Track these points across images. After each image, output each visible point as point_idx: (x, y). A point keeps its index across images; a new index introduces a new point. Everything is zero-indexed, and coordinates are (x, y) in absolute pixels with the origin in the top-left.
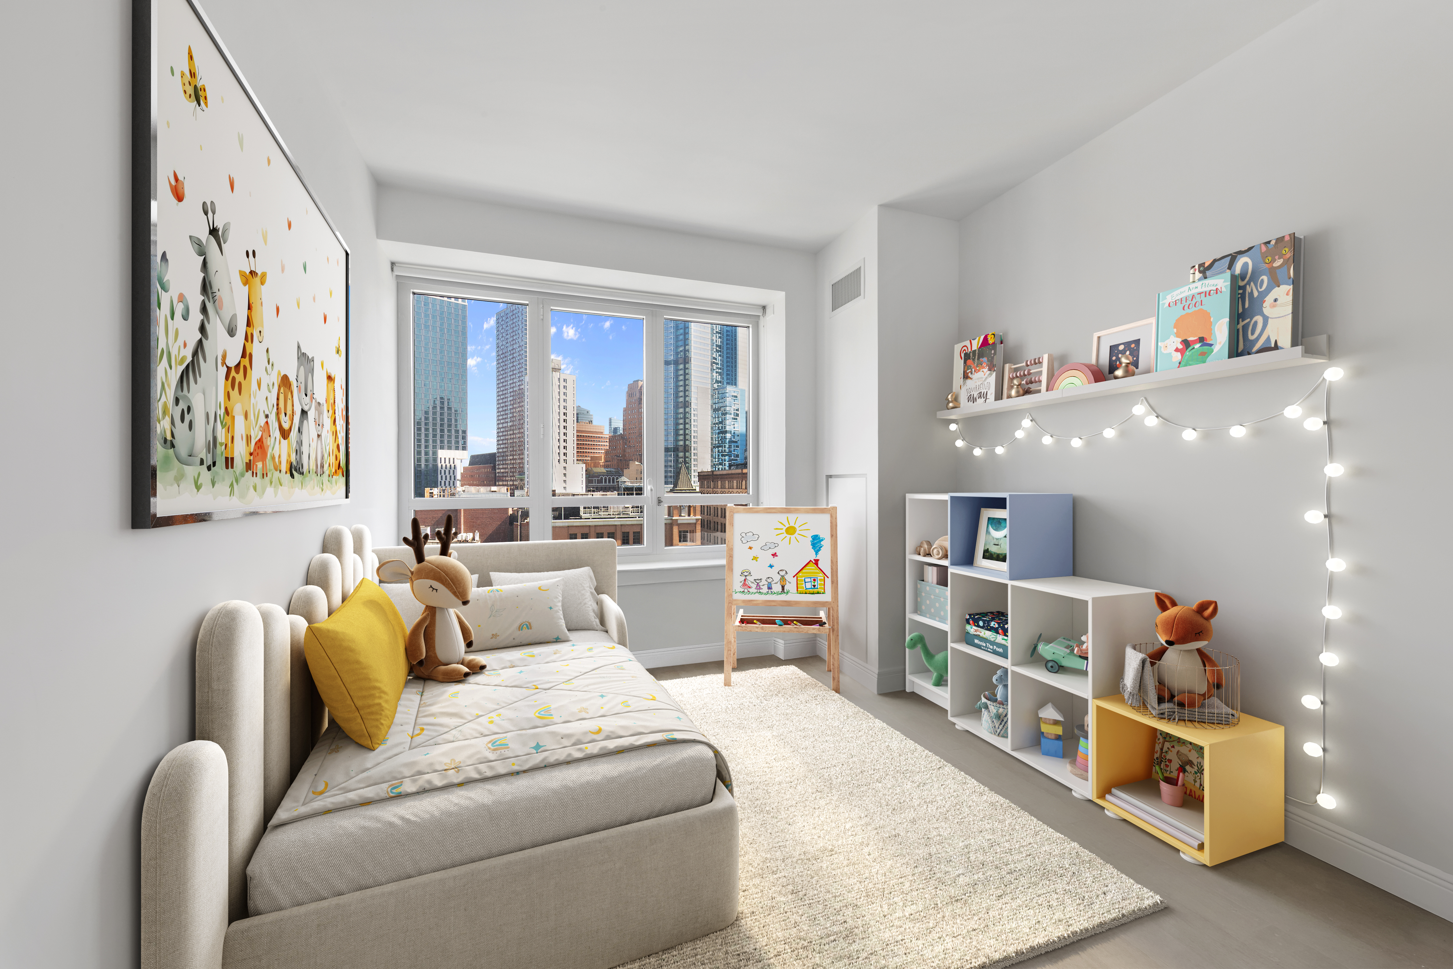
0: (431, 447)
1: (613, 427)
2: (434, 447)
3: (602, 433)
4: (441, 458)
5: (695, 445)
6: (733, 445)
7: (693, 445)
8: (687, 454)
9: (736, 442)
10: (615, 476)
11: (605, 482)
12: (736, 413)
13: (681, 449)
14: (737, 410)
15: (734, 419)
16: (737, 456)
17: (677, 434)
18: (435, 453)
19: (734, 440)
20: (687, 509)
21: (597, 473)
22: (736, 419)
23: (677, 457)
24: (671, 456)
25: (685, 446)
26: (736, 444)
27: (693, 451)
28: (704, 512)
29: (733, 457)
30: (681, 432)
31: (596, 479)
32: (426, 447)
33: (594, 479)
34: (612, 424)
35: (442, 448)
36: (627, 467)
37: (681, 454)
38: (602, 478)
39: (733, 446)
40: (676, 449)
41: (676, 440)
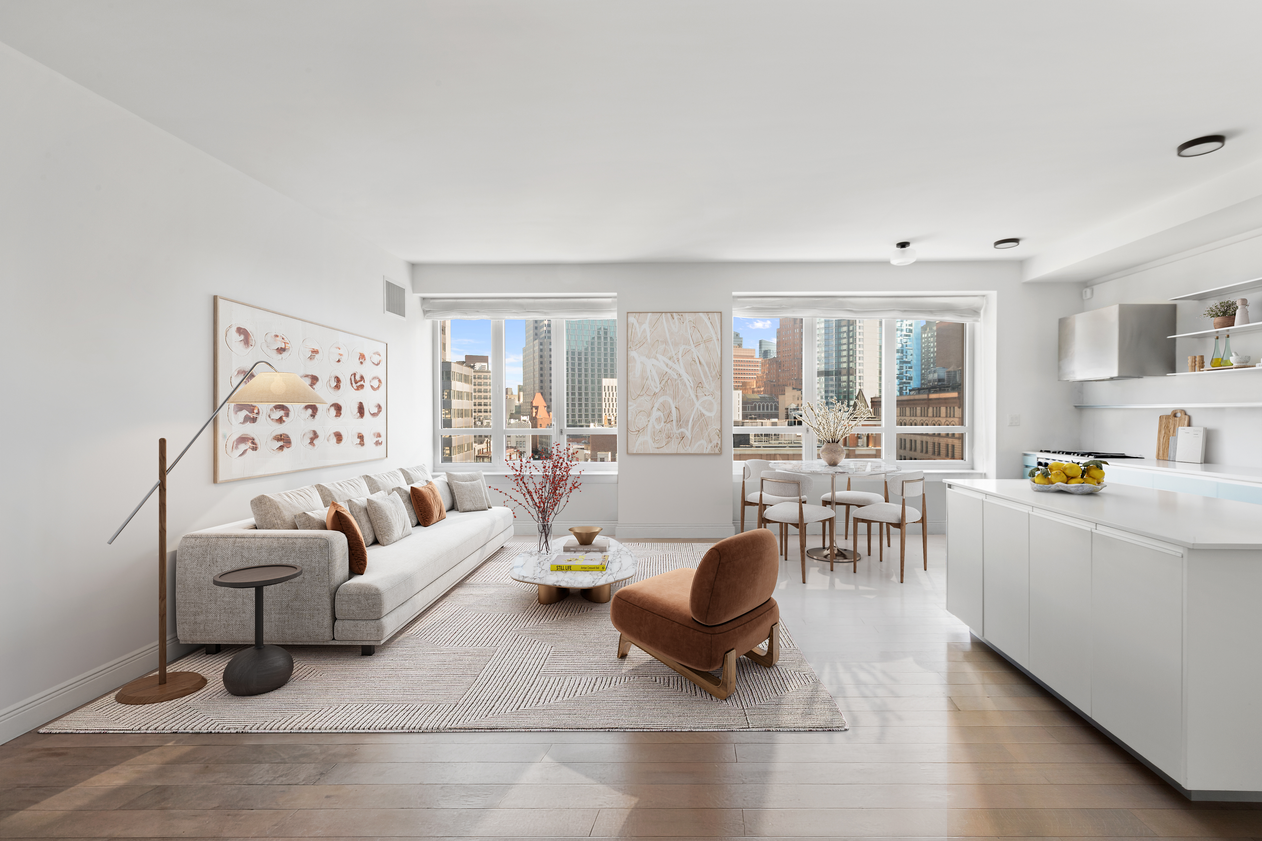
0: (596, 376)
1: (763, 349)
2: (599, 376)
3: (752, 357)
4: (605, 386)
5: (861, 367)
6: (905, 365)
7: (858, 367)
8: (851, 378)
9: (909, 362)
10: (769, 402)
11: (759, 409)
12: (909, 329)
13: (844, 372)
14: (911, 325)
15: (906, 336)
16: (910, 378)
17: (839, 356)
18: (600, 382)
19: (906, 360)
20: (865, 438)
21: (750, 399)
22: (909, 336)
23: (839, 381)
24: (832, 380)
25: (849, 368)
26: (909, 365)
27: (858, 374)
28: (905, 445)
29: (904, 380)
30: (845, 353)
31: (750, 406)
32: (593, 376)
33: (748, 405)
34: (763, 346)
35: (606, 377)
36: (783, 393)
37: (844, 378)
38: (755, 405)
39: (904, 368)
40: (838, 373)
41: (839, 363)
